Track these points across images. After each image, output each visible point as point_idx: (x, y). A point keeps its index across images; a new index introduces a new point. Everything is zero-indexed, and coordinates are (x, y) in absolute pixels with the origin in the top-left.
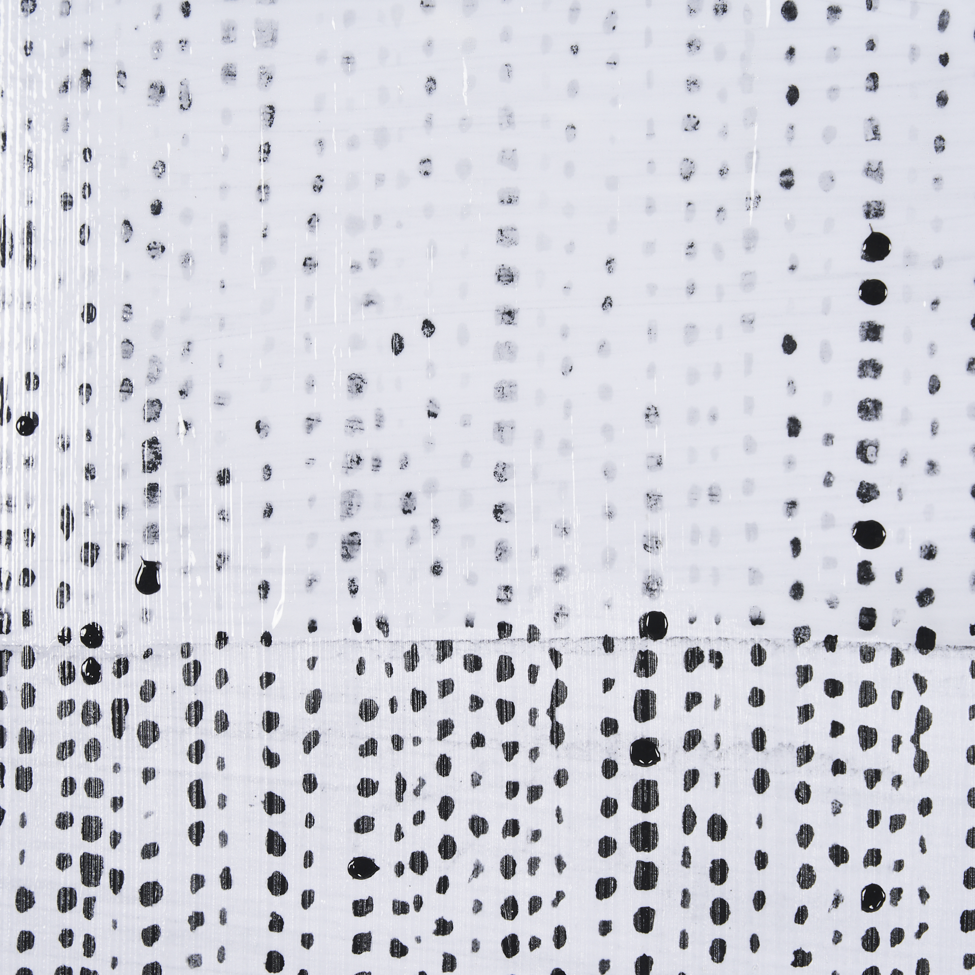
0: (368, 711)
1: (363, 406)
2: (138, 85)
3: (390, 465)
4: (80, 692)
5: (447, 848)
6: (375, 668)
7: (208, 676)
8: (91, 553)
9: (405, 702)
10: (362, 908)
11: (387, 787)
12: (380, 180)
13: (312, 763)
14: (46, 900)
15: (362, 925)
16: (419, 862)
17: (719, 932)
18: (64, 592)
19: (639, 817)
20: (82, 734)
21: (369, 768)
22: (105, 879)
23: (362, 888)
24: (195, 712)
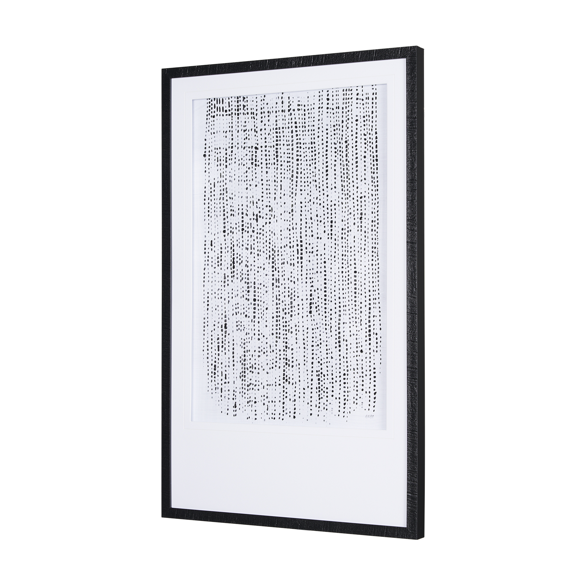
1: (312, 298)
2: (289, 264)
3: (314, 303)
4: (285, 328)
5: (321, 344)
6: (313, 325)
7: (297, 326)
12: (313, 273)
14: (282, 350)
15: (313, 352)
17: (347, 352)
18: (283, 318)
19: (339, 340)
21: (313, 335)
22: (288, 348)
23: (313, 348)
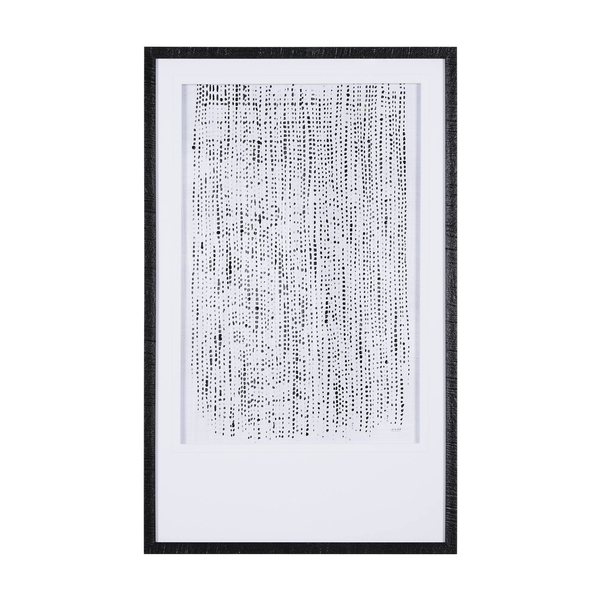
0: (329, 340)
8: (296, 323)
9: (333, 339)
10: (329, 362)
11: (332, 348)
13: (323, 346)
16: (335, 357)
20: (295, 344)
24: (309, 340)
